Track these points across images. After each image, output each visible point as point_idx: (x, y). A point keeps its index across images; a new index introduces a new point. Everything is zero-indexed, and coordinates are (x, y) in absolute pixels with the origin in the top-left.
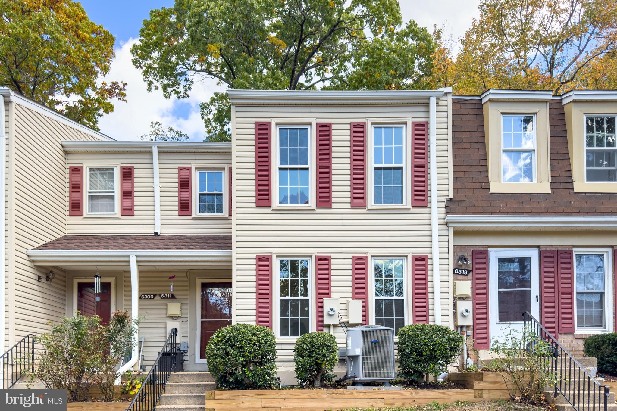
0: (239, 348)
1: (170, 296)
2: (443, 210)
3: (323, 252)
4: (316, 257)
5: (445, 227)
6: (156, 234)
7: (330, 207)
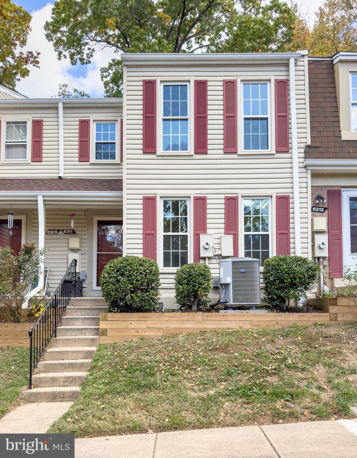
0: (128, 277)
1: (71, 232)
2: (303, 155)
3: (200, 193)
4: (194, 197)
5: (304, 170)
6: (60, 177)
7: (206, 153)
